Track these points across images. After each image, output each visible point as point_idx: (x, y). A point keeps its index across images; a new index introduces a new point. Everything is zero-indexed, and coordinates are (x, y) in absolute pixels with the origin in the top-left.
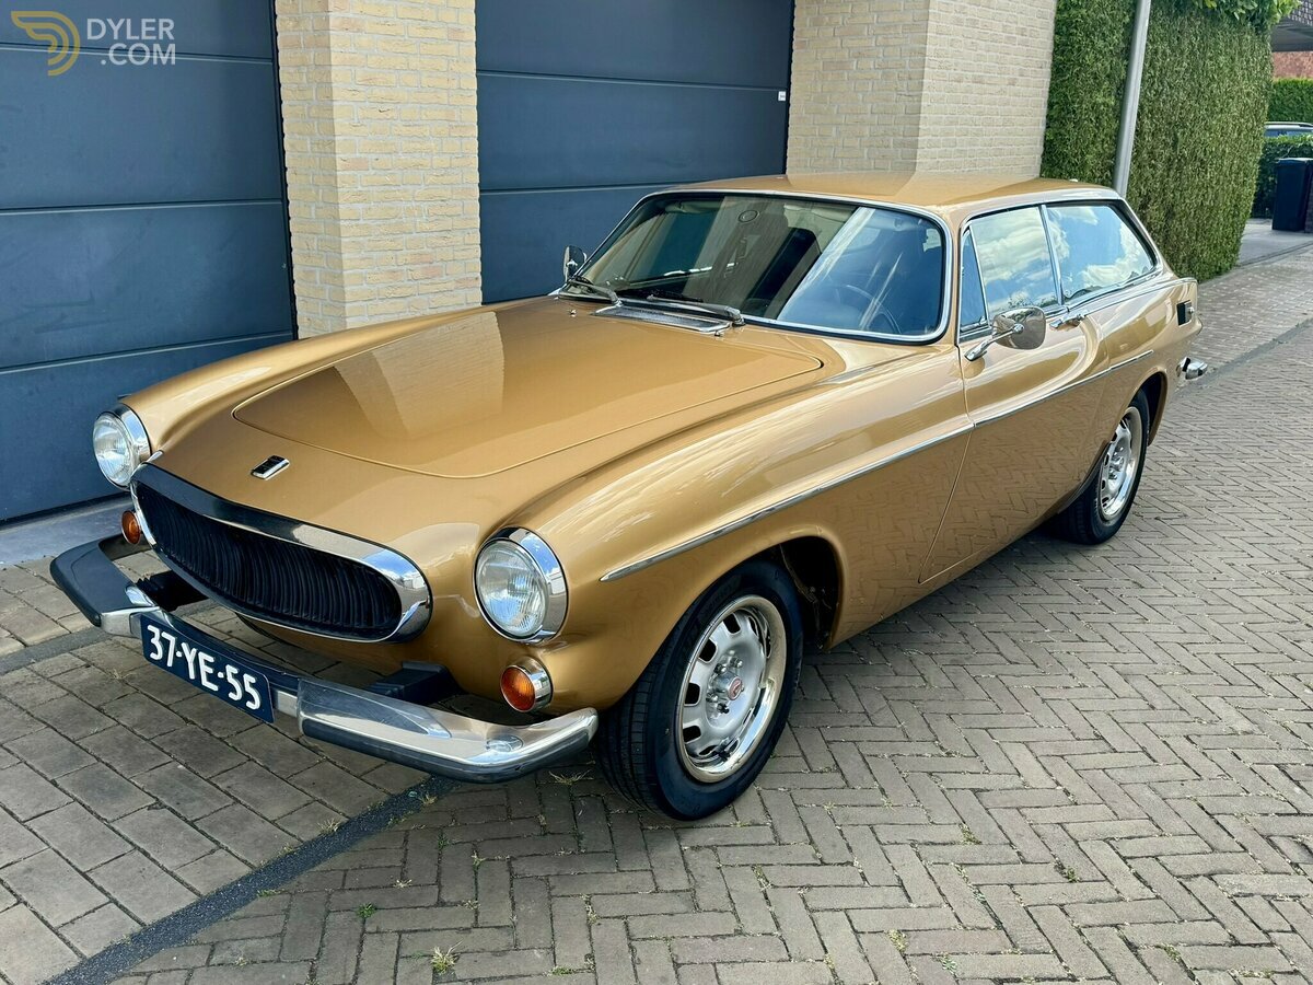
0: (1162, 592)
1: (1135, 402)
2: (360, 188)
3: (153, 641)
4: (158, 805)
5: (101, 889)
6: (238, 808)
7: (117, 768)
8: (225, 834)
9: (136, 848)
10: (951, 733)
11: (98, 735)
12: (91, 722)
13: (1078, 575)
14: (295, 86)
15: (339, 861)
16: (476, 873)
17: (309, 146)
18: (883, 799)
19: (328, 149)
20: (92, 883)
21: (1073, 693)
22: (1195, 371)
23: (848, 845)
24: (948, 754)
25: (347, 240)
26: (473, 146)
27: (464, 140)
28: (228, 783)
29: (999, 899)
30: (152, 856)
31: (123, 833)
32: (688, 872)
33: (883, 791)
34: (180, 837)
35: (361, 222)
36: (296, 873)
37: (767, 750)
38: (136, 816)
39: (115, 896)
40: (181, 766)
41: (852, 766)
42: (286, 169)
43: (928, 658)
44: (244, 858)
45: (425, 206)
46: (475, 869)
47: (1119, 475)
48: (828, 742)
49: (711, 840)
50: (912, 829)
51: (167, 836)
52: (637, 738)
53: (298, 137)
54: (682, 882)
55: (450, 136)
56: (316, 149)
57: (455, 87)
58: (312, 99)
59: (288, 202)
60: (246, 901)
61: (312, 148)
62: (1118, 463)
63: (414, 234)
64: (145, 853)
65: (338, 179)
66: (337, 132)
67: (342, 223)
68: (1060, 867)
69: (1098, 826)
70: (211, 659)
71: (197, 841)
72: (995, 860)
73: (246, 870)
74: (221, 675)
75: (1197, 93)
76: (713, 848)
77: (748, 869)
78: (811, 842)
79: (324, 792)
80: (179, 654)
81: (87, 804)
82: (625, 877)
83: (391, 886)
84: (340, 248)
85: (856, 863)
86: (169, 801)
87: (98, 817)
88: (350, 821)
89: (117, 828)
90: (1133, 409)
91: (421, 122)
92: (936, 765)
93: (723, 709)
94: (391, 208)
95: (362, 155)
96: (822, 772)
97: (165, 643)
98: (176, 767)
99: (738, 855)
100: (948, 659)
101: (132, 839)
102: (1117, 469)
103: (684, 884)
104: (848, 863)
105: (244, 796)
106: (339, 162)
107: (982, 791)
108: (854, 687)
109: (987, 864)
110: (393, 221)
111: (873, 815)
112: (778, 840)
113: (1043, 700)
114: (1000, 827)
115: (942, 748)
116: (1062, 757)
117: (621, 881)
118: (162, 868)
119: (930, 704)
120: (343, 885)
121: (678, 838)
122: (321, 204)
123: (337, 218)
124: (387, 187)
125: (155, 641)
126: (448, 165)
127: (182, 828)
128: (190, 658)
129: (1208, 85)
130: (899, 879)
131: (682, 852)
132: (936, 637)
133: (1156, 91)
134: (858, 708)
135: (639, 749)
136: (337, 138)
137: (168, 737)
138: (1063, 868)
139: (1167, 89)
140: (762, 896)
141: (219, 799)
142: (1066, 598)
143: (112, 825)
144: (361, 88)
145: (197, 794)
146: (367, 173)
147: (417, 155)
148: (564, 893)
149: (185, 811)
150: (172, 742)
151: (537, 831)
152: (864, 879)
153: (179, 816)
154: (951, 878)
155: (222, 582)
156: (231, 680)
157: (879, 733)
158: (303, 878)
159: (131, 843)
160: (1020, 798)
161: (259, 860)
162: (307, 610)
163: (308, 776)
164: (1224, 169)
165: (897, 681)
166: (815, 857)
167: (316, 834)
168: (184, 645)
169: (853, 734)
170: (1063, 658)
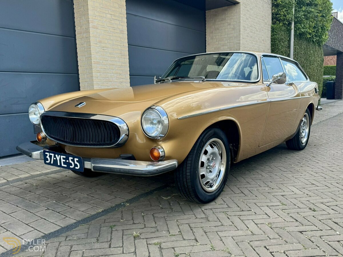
0: (321, 158)
1: (306, 111)
2: (98, 69)
3: (47, 157)
4: (48, 209)
5: (32, 227)
6: (72, 209)
7: (36, 202)
8: (68, 214)
9: (42, 218)
10: (272, 185)
11: (30, 196)
12: (28, 194)
13: (297, 156)
14: (80, 44)
15: (103, 217)
16: (143, 217)
17: (84, 59)
18: (257, 198)
19: (90, 59)
20: (29, 226)
21: (303, 176)
22: (320, 109)
23: (249, 207)
24: (272, 189)
25: (95, 82)
26: (127, 60)
27: (125, 59)
28: (68, 204)
29: (295, 216)
30: (47, 219)
31: (38, 215)
32: (205, 214)
33: (256, 196)
34: (55, 215)
35: (99, 78)
36: (90, 221)
37: (223, 186)
38: (42, 211)
39: (36, 228)
40: (54, 201)
41: (246, 192)
42: (78, 66)
43: (262, 172)
44: (75, 219)
45: (115, 75)
46: (143, 216)
47: (304, 131)
48: (238, 188)
49: (210, 208)
50: (267, 203)
51: (51, 215)
52: (188, 174)
53: (81, 57)
54: (203, 216)
55: (121, 58)
56: (86, 59)
57: (122, 45)
58: (85, 47)
59: (79, 74)
60: (76, 227)
61: (85, 59)
62: (304, 128)
63: (113, 82)
64: (45, 219)
65: (92, 66)
66: (92, 54)
67: (94, 78)
68: (310, 209)
69: (318, 200)
70: (65, 157)
71: (60, 216)
72: (292, 208)
73: (75, 221)
74: (67, 161)
75: (306, 59)
76: (211, 209)
77: (222, 213)
78: (239, 207)
79: (97, 205)
80: (55, 159)
81: (27, 210)
82: (187, 216)
83: (119, 221)
84: (93, 85)
85: (252, 210)
86: (51, 208)
87: (31, 212)
88: (105, 210)
89: (36, 214)
90: (306, 114)
91: (113, 53)
92: (269, 191)
93: (211, 172)
94: (107, 75)
95: (99, 61)
96: (238, 194)
97: (50, 156)
98: (53, 202)
99: (218, 210)
100: (267, 172)
101: (41, 216)
102: (304, 130)
103: (204, 217)
104: (250, 210)
105: (73, 206)
106: (93, 62)
107: (284, 195)
108: (243, 178)
109: (290, 209)
110: (107, 78)
111: (255, 201)
112: (229, 207)
113: (296, 178)
114: (291, 202)
115: (270, 188)
116: (304, 188)
117: (186, 217)
118: (50, 222)
119: (265, 180)
120: (105, 222)
121: (200, 208)
122: (88, 74)
123: (92, 77)
124: (105, 70)
125: (48, 157)
126: (121, 65)
127: (56, 214)
128: (58, 159)
129: (309, 58)
130: (265, 213)
131: (202, 210)
132: (263, 168)
133: (297, 58)
134: (245, 181)
135: (189, 177)
136: (92, 56)
137: (50, 196)
138: (311, 209)
139: (299, 57)
140: (227, 218)
141: (66, 207)
142: (296, 160)
143: (35, 214)
144: (98, 43)
145: (59, 206)
146: (100, 65)
147: (113, 62)
148: (170, 219)
149: (56, 210)
150: (51, 197)
151: (159, 208)
152: (256, 213)
153: (54, 211)
154: (280, 212)
155: (67, 139)
156: (71, 161)
157: (252, 186)
158: (93, 221)
159: (41, 217)
160: (295, 196)
161: (79, 219)
162: (92, 141)
163: (92, 202)
164: (315, 79)
165: (255, 176)
166: (240, 210)
167: (95, 213)
168: (56, 156)
169: (245, 186)
170: (298, 170)
